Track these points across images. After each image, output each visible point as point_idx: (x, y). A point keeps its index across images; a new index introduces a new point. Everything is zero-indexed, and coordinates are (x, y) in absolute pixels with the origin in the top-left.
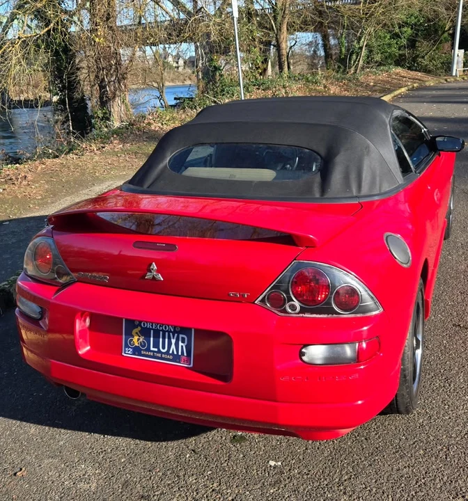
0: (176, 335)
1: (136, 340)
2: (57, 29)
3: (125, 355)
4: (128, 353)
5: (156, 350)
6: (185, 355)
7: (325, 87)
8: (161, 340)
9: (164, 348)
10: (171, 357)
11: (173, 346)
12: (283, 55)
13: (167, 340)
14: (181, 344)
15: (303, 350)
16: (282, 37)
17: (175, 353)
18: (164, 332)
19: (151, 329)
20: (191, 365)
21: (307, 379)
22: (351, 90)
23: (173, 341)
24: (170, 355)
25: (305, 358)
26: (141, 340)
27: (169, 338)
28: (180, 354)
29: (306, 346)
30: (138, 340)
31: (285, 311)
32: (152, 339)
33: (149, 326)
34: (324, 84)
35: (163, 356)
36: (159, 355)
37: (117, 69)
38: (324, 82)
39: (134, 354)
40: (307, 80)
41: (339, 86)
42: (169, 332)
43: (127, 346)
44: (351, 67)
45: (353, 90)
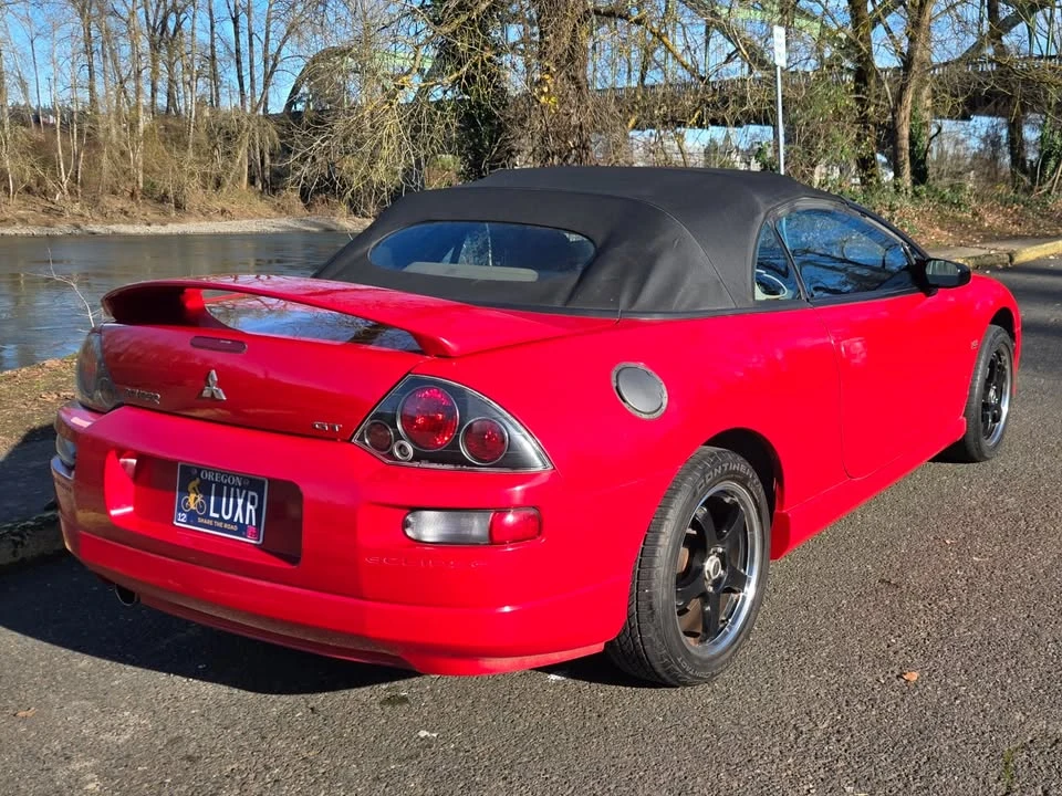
0: (244, 492)
1: (193, 500)
2: (474, 77)
3: (177, 524)
4: (180, 520)
5: (217, 516)
6: (254, 524)
7: (975, 214)
8: (224, 499)
9: (227, 513)
10: (235, 528)
11: (239, 510)
12: (902, 149)
13: (231, 500)
14: (249, 507)
15: (410, 518)
16: (903, 116)
17: (241, 521)
18: (229, 487)
19: (212, 482)
20: (261, 541)
21: (406, 562)
22: (1026, 224)
23: (240, 502)
24: (234, 524)
25: (410, 532)
26: (199, 499)
27: (235, 498)
28: (247, 522)
29: (415, 509)
30: (196, 499)
31: (391, 455)
32: (213, 498)
33: (209, 476)
34: (973, 209)
35: (226, 526)
36: (220, 524)
37: (580, 156)
38: (974, 204)
39: (188, 523)
40: (942, 199)
41: (1005, 215)
42: (236, 487)
43: (180, 510)
44: (1045, 182)
45: (1031, 224)
